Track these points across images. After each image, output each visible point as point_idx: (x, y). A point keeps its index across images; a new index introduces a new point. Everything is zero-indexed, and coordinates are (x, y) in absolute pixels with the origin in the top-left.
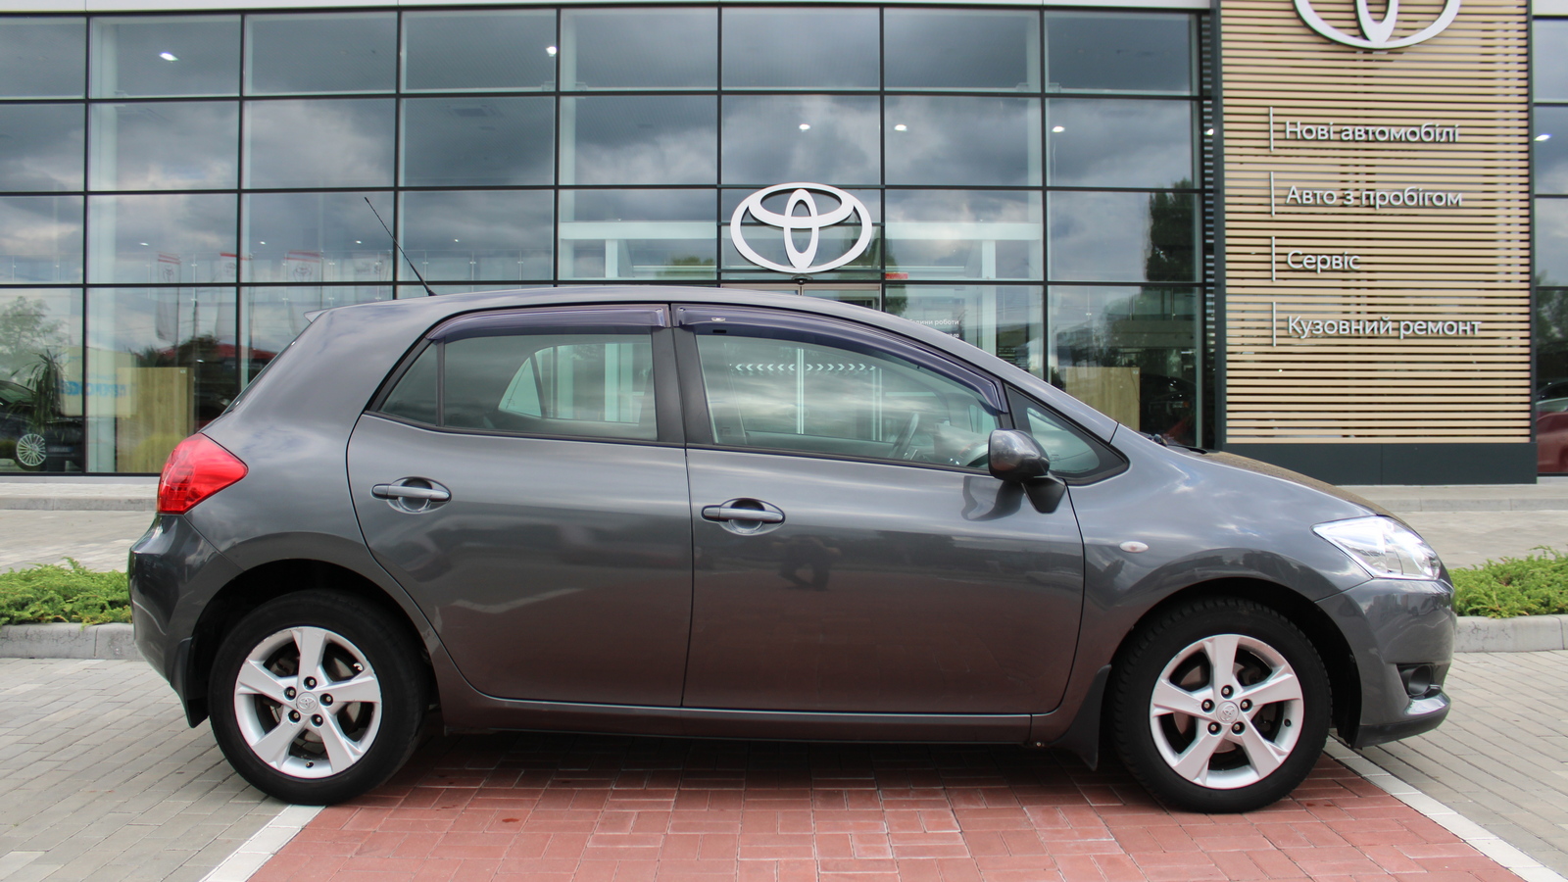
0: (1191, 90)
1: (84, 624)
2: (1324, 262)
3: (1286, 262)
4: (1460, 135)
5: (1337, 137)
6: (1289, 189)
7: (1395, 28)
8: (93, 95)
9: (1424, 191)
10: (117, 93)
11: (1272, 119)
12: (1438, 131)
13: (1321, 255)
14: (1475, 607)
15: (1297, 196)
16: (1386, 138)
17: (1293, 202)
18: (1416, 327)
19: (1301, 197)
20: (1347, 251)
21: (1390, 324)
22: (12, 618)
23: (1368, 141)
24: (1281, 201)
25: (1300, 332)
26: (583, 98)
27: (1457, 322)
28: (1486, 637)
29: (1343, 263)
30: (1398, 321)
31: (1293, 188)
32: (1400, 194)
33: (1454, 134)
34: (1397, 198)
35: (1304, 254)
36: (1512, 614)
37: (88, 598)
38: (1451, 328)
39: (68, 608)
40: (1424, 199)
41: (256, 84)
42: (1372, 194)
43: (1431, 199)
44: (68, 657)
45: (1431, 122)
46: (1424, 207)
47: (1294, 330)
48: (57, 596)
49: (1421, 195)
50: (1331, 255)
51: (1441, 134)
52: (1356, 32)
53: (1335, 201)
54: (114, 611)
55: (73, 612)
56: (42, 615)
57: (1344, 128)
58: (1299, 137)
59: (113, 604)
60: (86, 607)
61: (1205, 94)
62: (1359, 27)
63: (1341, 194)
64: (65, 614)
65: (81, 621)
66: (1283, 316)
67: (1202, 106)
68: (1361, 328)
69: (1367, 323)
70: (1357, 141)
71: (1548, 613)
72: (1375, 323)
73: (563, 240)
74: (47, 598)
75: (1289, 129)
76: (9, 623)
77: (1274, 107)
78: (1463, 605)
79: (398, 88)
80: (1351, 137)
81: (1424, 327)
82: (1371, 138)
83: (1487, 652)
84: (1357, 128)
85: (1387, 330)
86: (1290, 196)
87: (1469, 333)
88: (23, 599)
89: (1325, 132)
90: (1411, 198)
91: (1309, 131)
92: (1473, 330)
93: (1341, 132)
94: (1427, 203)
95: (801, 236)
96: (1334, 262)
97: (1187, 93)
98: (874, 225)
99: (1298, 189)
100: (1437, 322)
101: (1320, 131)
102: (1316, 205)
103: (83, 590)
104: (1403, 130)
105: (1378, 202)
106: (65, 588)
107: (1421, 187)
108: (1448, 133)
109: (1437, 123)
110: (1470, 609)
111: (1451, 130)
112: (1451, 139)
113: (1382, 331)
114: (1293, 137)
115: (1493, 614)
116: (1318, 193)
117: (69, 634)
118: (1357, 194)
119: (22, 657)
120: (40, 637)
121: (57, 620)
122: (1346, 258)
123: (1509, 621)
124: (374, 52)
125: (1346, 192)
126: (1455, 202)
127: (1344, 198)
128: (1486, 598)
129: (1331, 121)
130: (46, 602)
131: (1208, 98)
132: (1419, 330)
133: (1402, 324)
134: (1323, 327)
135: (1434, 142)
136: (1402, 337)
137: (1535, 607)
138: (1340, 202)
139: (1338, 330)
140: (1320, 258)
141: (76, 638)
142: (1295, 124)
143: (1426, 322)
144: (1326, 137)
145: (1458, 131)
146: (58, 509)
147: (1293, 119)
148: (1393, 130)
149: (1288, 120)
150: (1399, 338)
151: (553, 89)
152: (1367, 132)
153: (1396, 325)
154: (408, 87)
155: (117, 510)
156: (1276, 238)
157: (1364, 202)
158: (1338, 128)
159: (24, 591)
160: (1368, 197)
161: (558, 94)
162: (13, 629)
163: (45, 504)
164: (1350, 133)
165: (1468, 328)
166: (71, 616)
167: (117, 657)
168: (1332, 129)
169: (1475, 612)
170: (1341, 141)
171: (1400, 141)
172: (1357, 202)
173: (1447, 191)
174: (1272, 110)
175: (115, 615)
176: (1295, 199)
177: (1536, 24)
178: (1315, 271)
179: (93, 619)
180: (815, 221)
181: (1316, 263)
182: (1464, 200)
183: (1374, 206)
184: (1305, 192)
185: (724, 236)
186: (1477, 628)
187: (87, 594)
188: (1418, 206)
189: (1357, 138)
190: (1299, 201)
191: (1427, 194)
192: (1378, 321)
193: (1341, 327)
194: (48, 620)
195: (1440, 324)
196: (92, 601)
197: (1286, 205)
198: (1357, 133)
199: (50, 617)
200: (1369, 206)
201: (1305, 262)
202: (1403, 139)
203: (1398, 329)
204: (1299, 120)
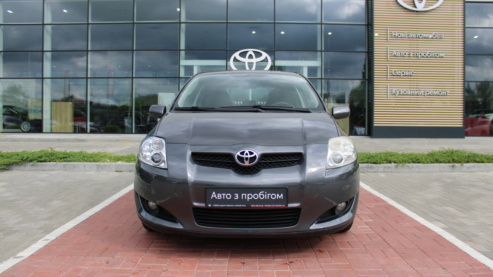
0: (366, 22)
1: (57, 162)
2: (403, 73)
3: (392, 73)
4: (444, 36)
5: (407, 36)
6: (393, 52)
7: (425, 5)
8: (45, 23)
9: (433, 53)
10: (52, 22)
11: (388, 31)
12: (437, 35)
13: (402, 71)
14: (418, 161)
15: (395, 54)
16: (422, 37)
17: (394, 56)
18: (430, 93)
19: (397, 54)
20: (410, 70)
21: (422, 92)
22: (39, 160)
23: (416, 38)
24: (391, 55)
25: (396, 93)
26: (187, 24)
27: (442, 91)
28: (420, 169)
29: (409, 73)
30: (425, 91)
31: (394, 51)
32: (426, 53)
33: (442, 36)
34: (425, 55)
35: (397, 71)
36: (427, 163)
37: (57, 156)
38: (440, 93)
39: (53, 158)
40: (433, 55)
41: (92, 20)
42: (417, 53)
43: (435, 55)
44: (53, 170)
45: (435, 33)
46: (433, 57)
47: (394, 93)
48: (49, 155)
49: (432, 54)
50: (405, 71)
51: (438, 36)
52: (414, 6)
53: (406, 55)
54: (64, 159)
55: (54, 159)
56: (46, 160)
57: (410, 34)
58: (396, 36)
59: (64, 158)
60: (57, 158)
61: (369, 24)
62: (414, 4)
63: (408, 53)
64: (52, 160)
65: (56, 161)
66: (391, 89)
67: (368, 27)
68: (414, 92)
69: (416, 91)
70: (414, 38)
71: (437, 163)
72: (418, 91)
73: (181, 66)
74: (47, 156)
75: (393, 34)
76: (38, 162)
77: (389, 28)
78: (415, 161)
79: (133, 21)
80: (411, 37)
81: (432, 92)
82: (417, 37)
83: (420, 172)
84: (414, 34)
85: (421, 93)
86: (394, 54)
87: (446, 94)
88: (41, 156)
89: (404, 35)
90: (429, 55)
91: (399, 35)
92: (447, 93)
93: (409, 35)
94: (434, 56)
95: (251, 64)
96: (406, 73)
97: (364, 23)
98: (272, 61)
99: (396, 52)
100: (436, 91)
101: (402, 35)
102: (401, 56)
103: (55, 154)
104: (427, 35)
105: (419, 56)
106: (52, 154)
107: (432, 51)
108: (440, 36)
109: (437, 33)
110: (417, 161)
111: (441, 35)
112: (441, 37)
113: (420, 94)
114: (394, 36)
115: (422, 163)
116: (402, 53)
117: (53, 165)
118: (413, 53)
119: (41, 170)
120: (46, 166)
121: (50, 161)
122: (410, 72)
123: (426, 165)
124: (126, 10)
125: (410, 53)
126: (442, 56)
127: (409, 54)
128: (421, 159)
129: (406, 32)
130: (46, 157)
131: (370, 25)
132: (431, 93)
133: (426, 92)
134: (403, 92)
135: (436, 38)
136: (426, 95)
137: (433, 161)
138: (408, 56)
139: (407, 93)
140: (402, 72)
141: (55, 165)
142: (395, 33)
143: (433, 91)
144: (404, 37)
145: (443, 35)
146: (37, 141)
147: (395, 31)
148: (424, 35)
149: (393, 32)
150: (425, 95)
151: (179, 21)
152: (416, 35)
153: (424, 92)
154: (137, 20)
155: (53, 142)
156: (389, 66)
157: (415, 56)
158: (408, 34)
159: (41, 154)
160: (416, 54)
161: (180, 23)
162: (39, 163)
163: (33, 140)
164: (411, 35)
165: (445, 93)
166: (53, 160)
167: (66, 170)
168: (406, 34)
169: (418, 163)
170: (409, 38)
171: (426, 38)
172: (413, 56)
173: (440, 53)
174: (388, 29)
175: (65, 160)
176: (395, 55)
177: (467, 4)
178: (400, 76)
179: (59, 161)
180: (255, 60)
181: (401, 73)
182: (445, 55)
183: (418, 57)
184: (398, 53)
185: (228, 64)
186: (418, 166)
187: (57, 155)
188: (431, 57)
189: (413, 37)
190: (396, 55)
191: (434, 54)
192: (419, 91)
193: (408, 92)
194: (48, 161)
195: (437, 92)
196: (58, 157)
197: (392, 56)
198: (413, 36)
199: (48, 160)
200: (417, 57)
201: (398, 73)
202: (427, 37)
203: (425, 93)
204: (396, 32)
